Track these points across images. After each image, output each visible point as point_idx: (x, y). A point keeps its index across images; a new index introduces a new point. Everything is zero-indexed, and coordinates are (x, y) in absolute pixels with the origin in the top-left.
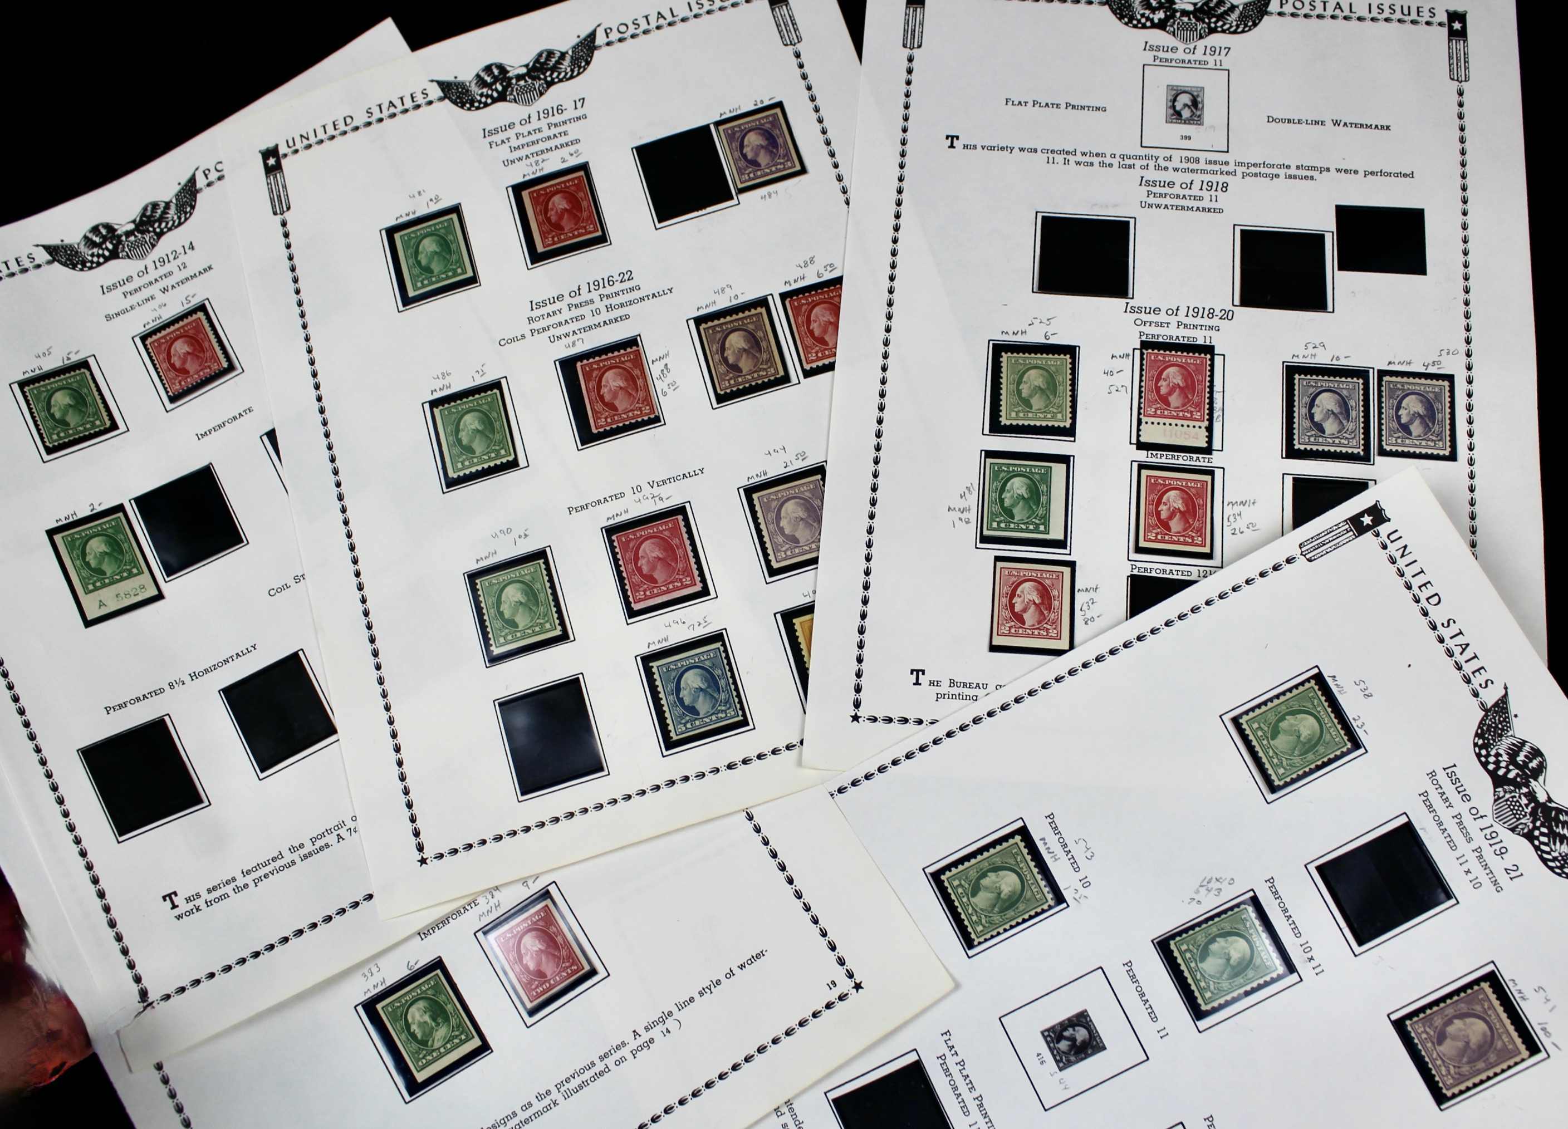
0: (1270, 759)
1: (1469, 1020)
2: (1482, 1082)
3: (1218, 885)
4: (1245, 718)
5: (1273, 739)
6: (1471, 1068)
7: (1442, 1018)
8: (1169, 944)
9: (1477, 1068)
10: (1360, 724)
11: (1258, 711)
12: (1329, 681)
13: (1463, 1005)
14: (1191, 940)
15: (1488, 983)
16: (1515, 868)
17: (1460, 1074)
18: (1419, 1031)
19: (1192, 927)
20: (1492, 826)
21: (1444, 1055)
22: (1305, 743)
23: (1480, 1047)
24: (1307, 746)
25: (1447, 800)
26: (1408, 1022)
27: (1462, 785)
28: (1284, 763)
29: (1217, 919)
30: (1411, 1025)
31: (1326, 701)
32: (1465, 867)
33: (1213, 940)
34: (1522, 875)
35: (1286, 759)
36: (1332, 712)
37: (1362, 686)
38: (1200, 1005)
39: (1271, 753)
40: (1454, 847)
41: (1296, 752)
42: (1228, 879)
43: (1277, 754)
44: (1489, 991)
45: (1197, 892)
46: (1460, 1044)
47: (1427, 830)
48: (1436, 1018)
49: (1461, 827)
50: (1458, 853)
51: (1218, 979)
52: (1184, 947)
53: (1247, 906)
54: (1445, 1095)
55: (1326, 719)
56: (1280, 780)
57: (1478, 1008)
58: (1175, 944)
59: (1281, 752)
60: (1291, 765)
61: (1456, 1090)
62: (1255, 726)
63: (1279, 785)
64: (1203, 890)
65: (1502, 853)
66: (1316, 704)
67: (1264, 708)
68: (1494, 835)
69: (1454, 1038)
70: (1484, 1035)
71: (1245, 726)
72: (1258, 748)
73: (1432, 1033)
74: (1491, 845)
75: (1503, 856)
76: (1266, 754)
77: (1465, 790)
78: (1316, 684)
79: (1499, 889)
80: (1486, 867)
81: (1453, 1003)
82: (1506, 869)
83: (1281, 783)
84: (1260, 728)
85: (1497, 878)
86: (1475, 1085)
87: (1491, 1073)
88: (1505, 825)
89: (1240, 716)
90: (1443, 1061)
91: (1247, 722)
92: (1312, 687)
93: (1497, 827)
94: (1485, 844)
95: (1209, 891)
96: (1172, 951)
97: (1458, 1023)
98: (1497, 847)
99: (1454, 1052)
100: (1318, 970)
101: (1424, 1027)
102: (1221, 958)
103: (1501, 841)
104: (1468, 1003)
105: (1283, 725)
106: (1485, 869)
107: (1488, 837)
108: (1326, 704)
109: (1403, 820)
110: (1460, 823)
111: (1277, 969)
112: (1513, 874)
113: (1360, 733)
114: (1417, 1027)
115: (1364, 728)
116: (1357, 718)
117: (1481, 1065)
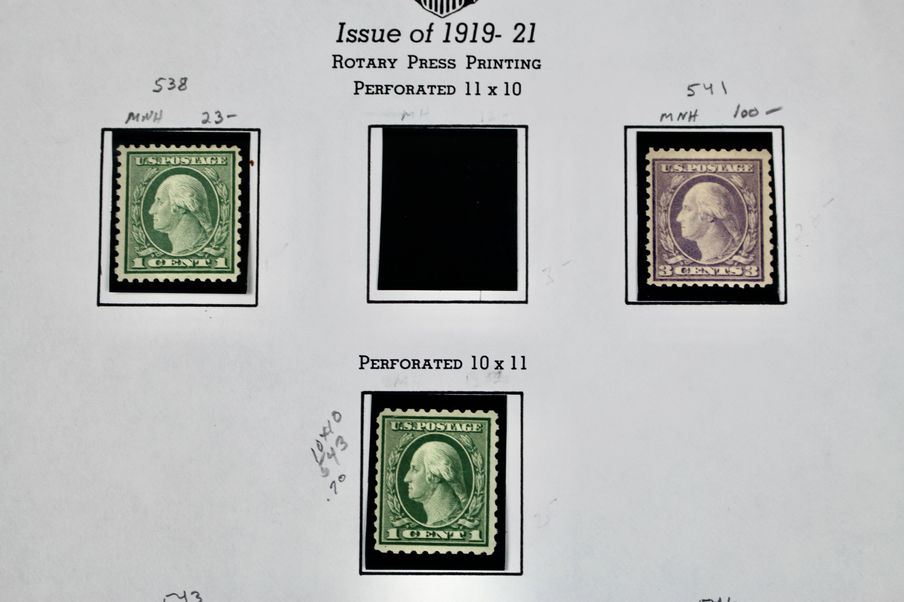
0: (195, 269)
1: (687, 201)
2: (774, 230)
3: (331, 439)
4: (119, 271)
5: (170, 249)
6: (749, 233)
7: (668, 233)
8: (378, 552)
9: (752, 226)
10: (214, 117)
11: (120, 248)
12: (133, 125)
13: (663, 197)
14: (387, 517)
15: (651, 149)
16: (520, 28)
17: (749, 253)
18: (669, 273)
19: (372, 506)
20: (449, 25)
21: (717, 258)
22: (200, 208)
23: (728, 206)
24: (206, 207)
25: (382, 63)
26: (650, 281)
27: (374, 31)
28: (212, 252)
29: (378, 466)
30: (655, 279)
31: (158, 146)
32: (485, 90)
33: (404, 488)
34: (533, 25)
35: (208, 246)
36: (178, 146)
37: (165, 84)
38: (484, 554)
39: (189, 263)
40: (451, 90)
41: (206, 227)
42: (331, 419)
43: (194, 255)
44: (661, 153)
45: (326, 473)
46: (712, 230)
47: (408, 112)
48: (663, 242)
49: (428, 64)
50: (462, 89)
51: (461, 509)
52: (393, 534)
53: (382, 414)
54: (767, 286)
55: (183, 160)
56: (233, 272)
57: (677, 180)
58: (381, 543)
59: (195, 248)
60: (220, 245)
61: (769, 269)
62: (138, 263)
63: (239, 277)
64: (328, 463)
65: (492, 33)
66: (154, 162)
67: (121, 237)
68: (462, 29)
69: (700, 233)
70: (715, 191)
71: (131, 278)
72: (172, 277)
73: (680, 258)
74: (474, 41)
75: (496, 33)
76: (185, 270)
77: (382, 31)
78: (127, 146)
79: (536, 64)
80: (499, 64)
81: (654, 208)
82: (516, 41)
83: (238, 271)
84: (144, 259)
85: (520, 58)
86: (774, 241)
87: (768, 213)
88: (458, 7)
89: (113, 277)
90: (723, 264)
91: (126, 272)
92: (129, 154)
93: (455, 19)
94: (468, 48)
95: (332, 455)
96: (390, 552)
97: (683, 217)
98: (480, 33)
99: (719, 244)
100: (519, 364)
101: (667, 263)
102: (434, 490)
103: (476, 25)
104: (664, 188)
105: (158, 224)
106: (501, 67)
107: (461, 37)
108: (163, 148)
109: (378, 135)
110: (423, 63)
111: (489, 420)
112: (527, 35)
113: (227, 124)
114: (662, 273)
115: (224, 115)
116: (205, 117)
117: (751, 219)
